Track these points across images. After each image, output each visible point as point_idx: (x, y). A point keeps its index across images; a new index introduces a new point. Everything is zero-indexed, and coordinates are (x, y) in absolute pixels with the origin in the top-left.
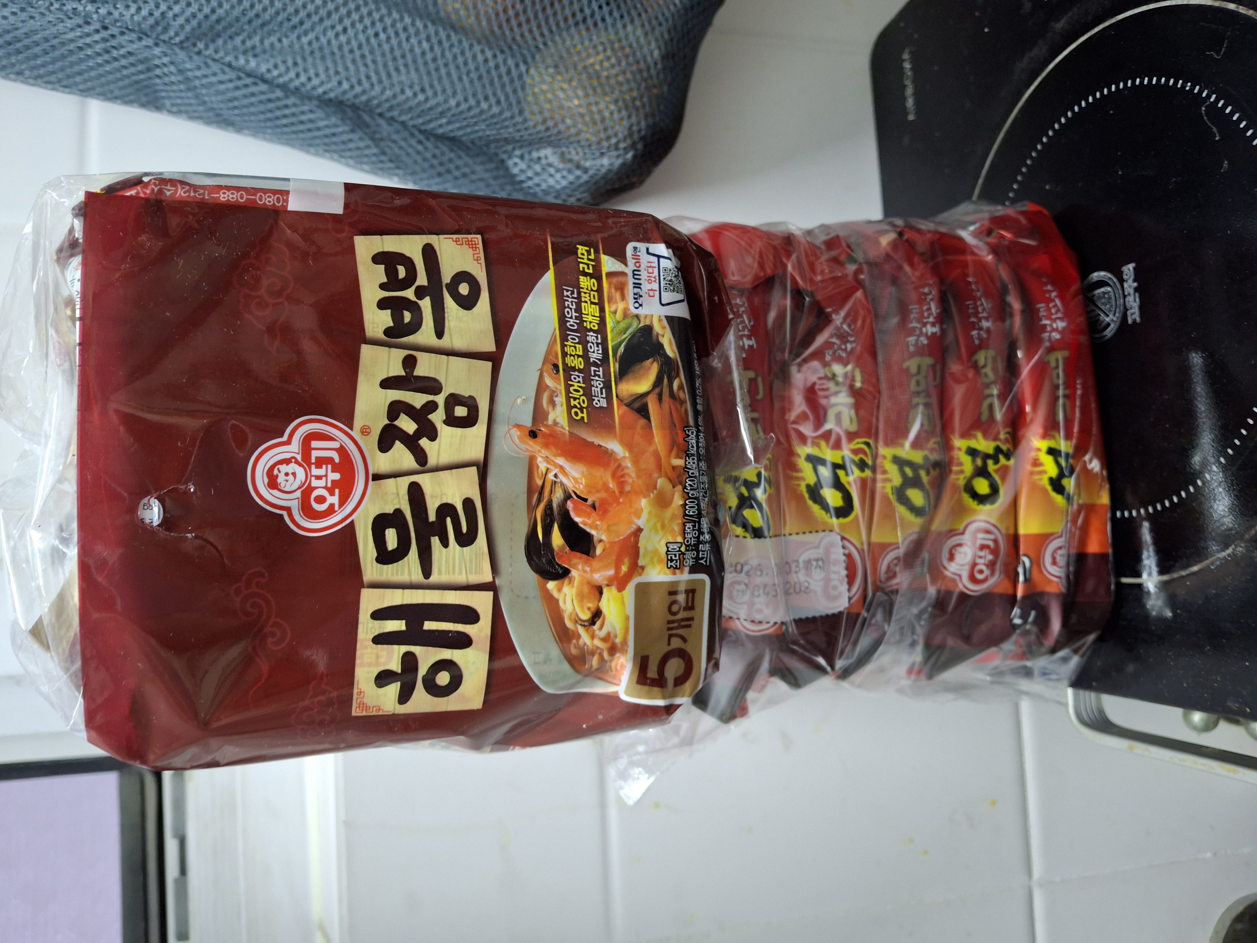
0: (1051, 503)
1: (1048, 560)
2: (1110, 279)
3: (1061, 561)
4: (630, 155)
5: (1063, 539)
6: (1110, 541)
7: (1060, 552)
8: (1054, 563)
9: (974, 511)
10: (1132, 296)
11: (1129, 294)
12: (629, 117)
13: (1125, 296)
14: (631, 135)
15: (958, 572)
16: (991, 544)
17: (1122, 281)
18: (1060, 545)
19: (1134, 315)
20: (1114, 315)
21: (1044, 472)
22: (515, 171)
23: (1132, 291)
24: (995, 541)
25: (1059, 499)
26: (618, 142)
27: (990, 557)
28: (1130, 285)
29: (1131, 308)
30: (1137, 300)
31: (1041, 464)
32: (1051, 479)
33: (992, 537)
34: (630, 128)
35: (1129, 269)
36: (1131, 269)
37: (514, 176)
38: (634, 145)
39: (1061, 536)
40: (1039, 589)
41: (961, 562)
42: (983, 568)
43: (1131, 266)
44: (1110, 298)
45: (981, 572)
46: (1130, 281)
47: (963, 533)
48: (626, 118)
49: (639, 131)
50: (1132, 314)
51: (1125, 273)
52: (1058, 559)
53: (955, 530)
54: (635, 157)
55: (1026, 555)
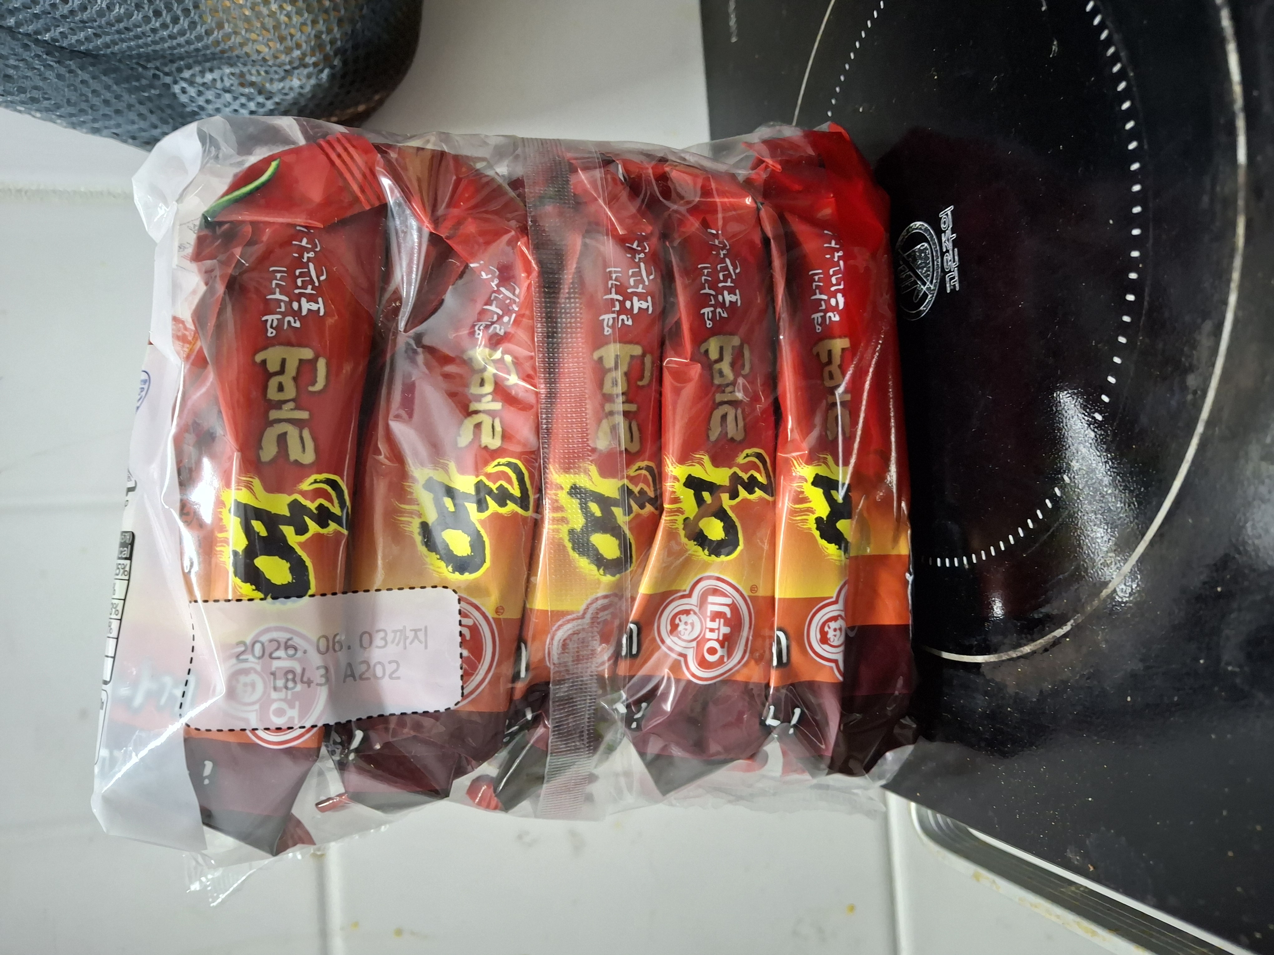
0: (819, 553)
1: (815, 636)
2: (926, 230)
3: (836, 637)
4: (325, 75)
5: (839, 606)
6: (910, 607)
7: (833, 625)
8: (824, 639)
9: (706, 566)
10: (951, 252)
11: (947, 251)
12: (314, 22)
13: (943, 254)
14: (320, 46)
15: (684, 652)
16: (727, 610)
17: (939, 232)
18: (835, 614)
19: (953, 282)
20: (931, 282)
21: (811, 511)
22: (183, 99)
23: (950, 246)
24: (734, 607)
25: (831, 549)
26: (304, 55)
27: (725, 630)
28: (948, 238)
29: (950, 271)
30: (957, 258)
31: (805, 500)
32: (819, 520)
33: (728, 601)
34: (318, 36)
35: (947, 215)
36: (949, 213)
37: (184, 106)
38: (327, 59)
39: (836, 602)
40: (806, 678)
41: (686, 637)
42: (716, 645)
43: (949, 210)
44: (926, 258)
45: (712, 651)
46: (949, 232)
47: (689, 595)
48: (309, 22)
49: (332, 42)
50: (951, 279)
51: (943, 220)
52: (831, 634)
53: (677, 591)
54: (332, 77)
55: (780, 629)
